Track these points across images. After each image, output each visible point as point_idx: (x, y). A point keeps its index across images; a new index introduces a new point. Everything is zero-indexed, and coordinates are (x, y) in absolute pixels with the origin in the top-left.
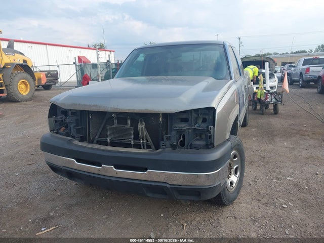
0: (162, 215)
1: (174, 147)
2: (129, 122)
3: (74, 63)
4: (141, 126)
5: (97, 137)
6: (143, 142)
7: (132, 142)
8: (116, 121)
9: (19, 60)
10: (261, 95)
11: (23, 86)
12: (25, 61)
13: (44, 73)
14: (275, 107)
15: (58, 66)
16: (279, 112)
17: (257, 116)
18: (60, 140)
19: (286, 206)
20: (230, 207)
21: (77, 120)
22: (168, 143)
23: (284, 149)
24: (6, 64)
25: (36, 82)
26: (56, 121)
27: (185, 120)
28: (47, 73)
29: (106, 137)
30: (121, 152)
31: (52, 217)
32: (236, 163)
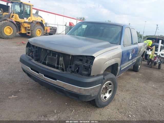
0: (66, 104)
1: (73, 72)
2: (57, 56)
3: (65, 25)
4: (61, 59)
5: (43, 60)
6: (60, 67)
7: (56, 65)
8: (51, 54)
9: (39, 20)
10: (152, 57)
11: (38, 32)
12: (42, 21)
13: (50, 28)
14: (160, 65)
15: (58, 25)
16: (161, 68)
17: (148, 68)
18: (27, 58)
19: (130, 116)
20: (101, 109)
21: (36, 51)
22: (70, 69)
23: (151, 88)
24: (33, 21)
25: (45, 31)
26: (29, 50)
27: (81, 60)
28: (51, 28)
29: (46, 61)
30: (48, 69)
31: (19, 92)
32: (111, 87)
